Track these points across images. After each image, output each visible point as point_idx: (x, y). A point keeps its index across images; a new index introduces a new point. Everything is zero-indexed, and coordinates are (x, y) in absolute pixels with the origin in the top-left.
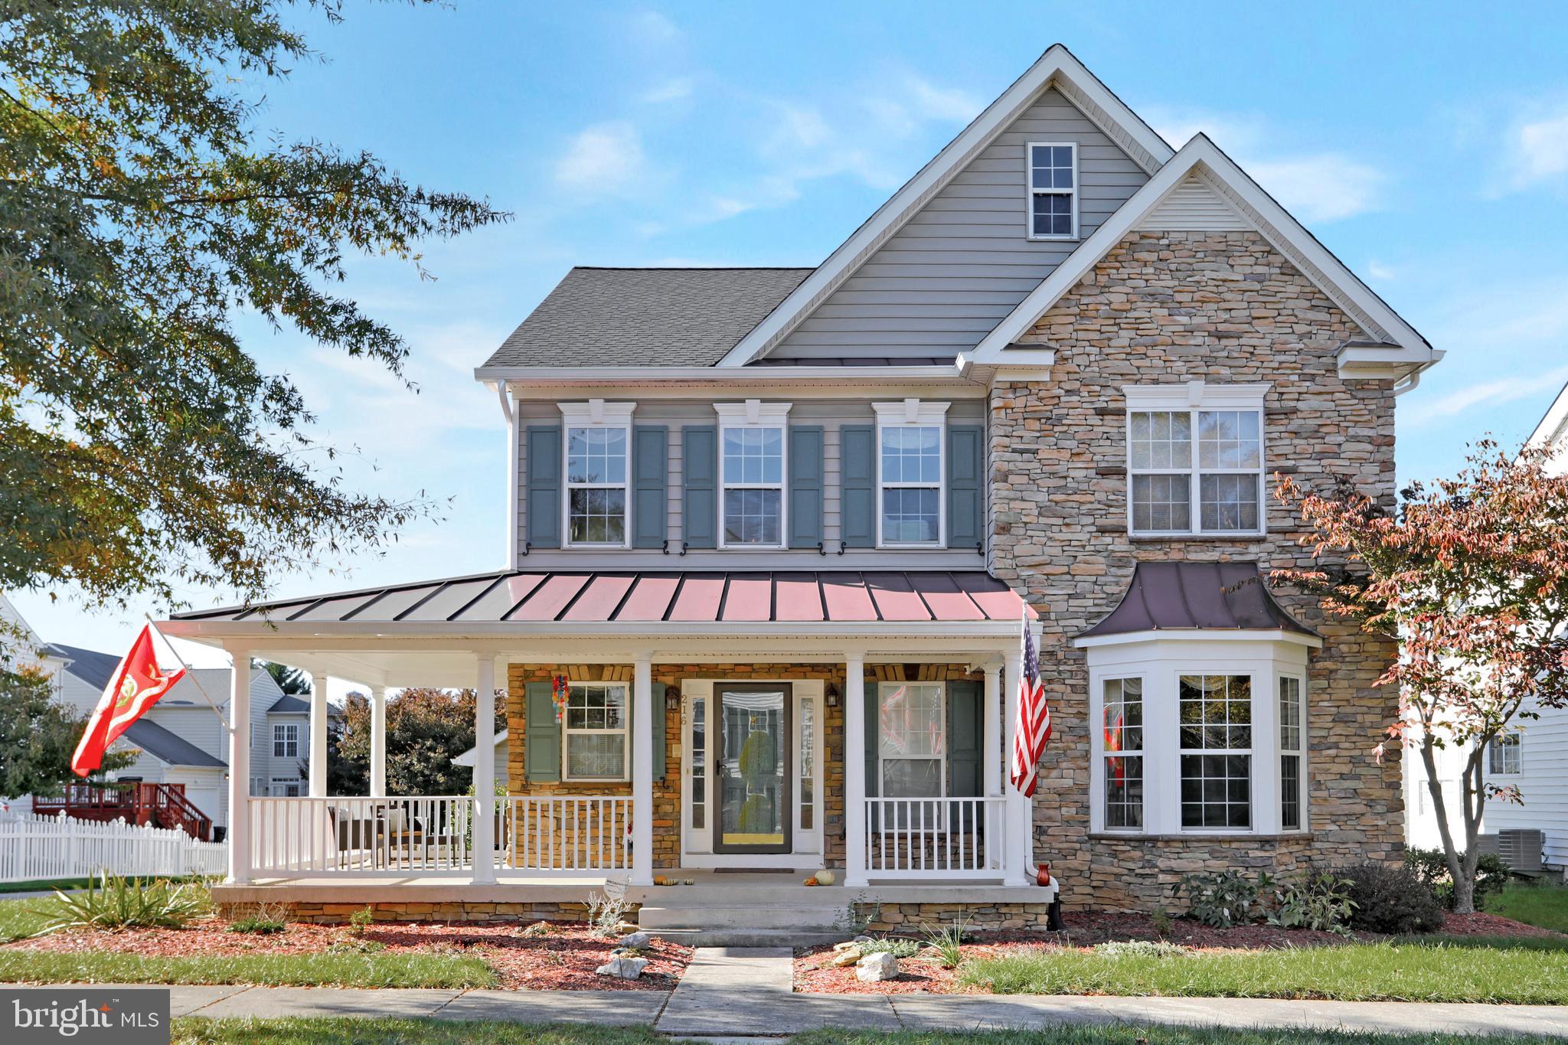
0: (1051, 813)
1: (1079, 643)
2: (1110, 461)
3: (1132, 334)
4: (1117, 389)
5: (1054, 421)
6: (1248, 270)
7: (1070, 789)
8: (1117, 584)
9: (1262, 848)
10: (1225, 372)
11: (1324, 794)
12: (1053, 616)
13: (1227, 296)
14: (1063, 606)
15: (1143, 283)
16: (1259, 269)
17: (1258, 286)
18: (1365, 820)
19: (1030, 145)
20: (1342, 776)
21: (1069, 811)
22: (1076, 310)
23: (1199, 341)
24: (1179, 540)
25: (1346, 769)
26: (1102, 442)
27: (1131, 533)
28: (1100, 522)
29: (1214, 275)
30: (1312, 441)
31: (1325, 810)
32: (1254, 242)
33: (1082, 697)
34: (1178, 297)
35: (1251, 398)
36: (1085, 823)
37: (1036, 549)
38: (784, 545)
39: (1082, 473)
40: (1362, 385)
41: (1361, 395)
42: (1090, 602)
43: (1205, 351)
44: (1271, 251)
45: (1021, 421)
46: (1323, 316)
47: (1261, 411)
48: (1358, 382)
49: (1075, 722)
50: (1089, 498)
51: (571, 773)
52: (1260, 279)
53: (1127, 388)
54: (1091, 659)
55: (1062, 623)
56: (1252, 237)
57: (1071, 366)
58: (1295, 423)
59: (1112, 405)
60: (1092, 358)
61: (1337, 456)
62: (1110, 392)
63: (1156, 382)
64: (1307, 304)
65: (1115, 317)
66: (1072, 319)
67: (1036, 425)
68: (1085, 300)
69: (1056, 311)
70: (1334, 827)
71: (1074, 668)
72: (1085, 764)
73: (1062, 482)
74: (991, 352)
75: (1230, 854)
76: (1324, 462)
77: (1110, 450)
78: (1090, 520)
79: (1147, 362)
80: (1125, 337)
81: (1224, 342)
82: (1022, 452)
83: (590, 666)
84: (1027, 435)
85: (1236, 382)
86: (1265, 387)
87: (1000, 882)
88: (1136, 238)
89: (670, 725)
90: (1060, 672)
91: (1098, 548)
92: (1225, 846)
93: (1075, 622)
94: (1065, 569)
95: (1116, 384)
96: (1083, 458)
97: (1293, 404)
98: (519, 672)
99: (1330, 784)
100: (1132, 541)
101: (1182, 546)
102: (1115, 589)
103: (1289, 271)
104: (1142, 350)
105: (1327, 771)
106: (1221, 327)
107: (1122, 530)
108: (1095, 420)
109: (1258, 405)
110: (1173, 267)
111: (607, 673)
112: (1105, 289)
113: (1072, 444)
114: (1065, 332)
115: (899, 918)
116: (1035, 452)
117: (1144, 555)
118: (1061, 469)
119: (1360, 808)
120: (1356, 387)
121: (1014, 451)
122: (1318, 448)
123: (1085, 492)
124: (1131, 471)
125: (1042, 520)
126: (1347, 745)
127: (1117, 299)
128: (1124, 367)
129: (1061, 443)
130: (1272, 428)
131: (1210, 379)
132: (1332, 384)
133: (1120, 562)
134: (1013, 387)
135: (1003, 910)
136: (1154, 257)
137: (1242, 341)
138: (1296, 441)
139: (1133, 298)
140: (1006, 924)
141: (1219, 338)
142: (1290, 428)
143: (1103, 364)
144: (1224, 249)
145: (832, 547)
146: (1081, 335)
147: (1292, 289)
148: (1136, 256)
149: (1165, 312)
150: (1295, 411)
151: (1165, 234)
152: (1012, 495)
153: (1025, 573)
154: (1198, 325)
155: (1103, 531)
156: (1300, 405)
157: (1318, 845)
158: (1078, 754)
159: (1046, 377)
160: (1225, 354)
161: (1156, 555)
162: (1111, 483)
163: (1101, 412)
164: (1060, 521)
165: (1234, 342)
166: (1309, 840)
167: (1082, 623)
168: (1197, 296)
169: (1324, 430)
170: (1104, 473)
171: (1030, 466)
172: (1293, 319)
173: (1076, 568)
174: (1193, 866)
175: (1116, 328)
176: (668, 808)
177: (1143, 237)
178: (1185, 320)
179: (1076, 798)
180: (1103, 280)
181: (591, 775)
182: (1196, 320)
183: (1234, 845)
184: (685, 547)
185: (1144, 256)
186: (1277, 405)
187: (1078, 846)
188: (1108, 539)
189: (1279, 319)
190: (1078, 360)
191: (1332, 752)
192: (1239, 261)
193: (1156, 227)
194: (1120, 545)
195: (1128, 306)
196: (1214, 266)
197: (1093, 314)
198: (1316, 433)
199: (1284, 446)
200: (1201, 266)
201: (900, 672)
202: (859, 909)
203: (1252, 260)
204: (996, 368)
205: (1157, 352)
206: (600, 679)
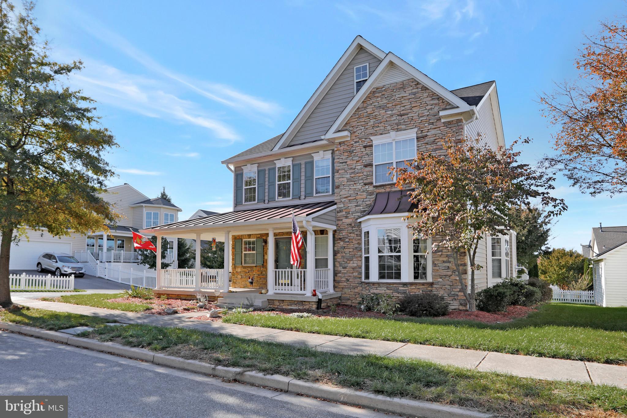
0: (350, 274)
1: (359, 220)
2: (368, 162)
3: (374, 120)
4: (370, 139)
5: (351, 152)
6: (410, 91)
7: (356, 267)
8: (370, 201)
9: (403, 287)
10: (403, 127)
11: (437, 268)
12: (351, 213)
13: (403, 102)
14: (354, 209)
15: (377, 103)
16: (414, 91)
17: (413, 96)
18: (451, 277)
19: (355, 68)
20: (444, 262)
21: (356, 274)
22: (357, 116)
23: (394, 118)
24: (388, 185)
25: (445, 259)
26: (365, 156)
27: (374, 184)
28: (365, 181)
29: (399, 96)
30: (432, 145)
31: (437, 274)
32: (412, 82)
33: (359, 238)
34: (388, 106)
35: (412, 134)
36: (360, 278)
37: (346, 193)
38: (291, 198)
39: (359, 167)
40: (450, 123)
41: (449, 126)
42: (362, 208)
43: (397, 121)
44: (418, 83)
45: (342, 154)
46: (436, 101)
47: (415, 138)
48: (449, 122)
49: (357, 246)
50: (362, 174)
51: (245, 263)
52: (415, 94)
53: (372, 138)
54: (363, 225)
55: (353, 215)
56: (412, 80)
57: (356, 134)
58: (427, 140)
59: (368, 144)
60: (362, 130)
61: (441, 149)
62: (368, 140)
63: (381, 134)
64: (431, 98)
65: (369, 116)
66: (356, 119)
67: (346, 154)
68: (360, 113)
69: (352, 118)
70: (441, 280)
71: (357, 229)
72: (360, 259)
73: (354, 171)
74: (330, 135)
75: (393, 288)
76: (437, 152)
77: (367, 159)
78: (362, 181)
79: (379, 128)
80: (372, 122)
81: (403, 117)
82: (342, 163)
83: (248, 235)
84: (344, 157)
85: (407, 130)
86: (416, 130)
87: (304, 295)
88: (375, 90)
89: (265, 250)
90: (353, 230)
91: (364, 190)
92: (392, 286)
93: (357, 214)
94: (354, 198)
95: (369, 137)
96: (360, 162)
97: (425, 134)
98: (234, 237)
99: (439, 265)
100: (374, 187)
101: (390, 186)
102: (369, 203)
103: (425, 88)
104: (377, 125)
105: (438, 260)
106: (402, 112)
107: (372, 183)
108: (363, 150)
109: (414, 136)
110: (386, 96)
111: (251, 236)
112: (365, 108)
113: (357, 158)
114: (354, 124)
115: (278, 304)
116: (346, 162)
117: (378, 191)
118: (353, 167)
119: (450, 273)
120: (448, 124)
121: (340, 163)
122: (434, 147)
123: (360, 173)
124: (374, 164)
125: (348, 183)
126: (445, 251)
127: (369, 110)
128: (372, 131)
129: (354, 159)
130: (419, 143)
131: (398, 130)
132: (439, 124)
133: (371, 194)
134: (340, 143)
135: (303, 303)
136: (380, 94)
137: (408, 116)
138: (427, 146)
139: (374, 109)
140: (304, 307)
141: (401, 116)
142: (425, 142)
143: (365, 132)
144: (403, 86)
145: (303, 197)
146: (359, 124)
147: (426, 95)
148: (375, 95)
149: (384, 111)
150: (426, 136)
151: (383, 87)
152: (339, 176)
153: (343, 200)
154: (394, 113)
155: (365, 184)
156: (428, 134)
157: (435, 286)
158: (358, 256)
159: (349, 139)
160: (403, 121)
161: (382, 190)
162: (368, 169)
163: (365, 147)
164: (353, 183)
165: (406, 116)
166: (431, 284)
167: (359, 214)
168: (393, 104)
169: (436, 141)
170: (366, 166)
171: (344, 167)
172: (426, 105)
173: (358, 197)
174: (381, 292)
175: (369, 120)
176: (264, 273)
177: (377, 89)
178: (390, 112)
179: (357, 270)
180: (365, 105)
181: (249, 263)
182: (394, 112)
183: (394, 285)
184: (269, 201)
185: (377, 95)
186: (421, 135)
187: (358, 285)
188: (367, 187)
189: (421, 106)
190: (358, 132)
191: (440, 253)
192: (407, 89)
193: (381, 85)
194: (371, 188)
195: (373, 112)
196: (399, 93)
197: (363, 116)
198: (434, 142)
199: (423, 149)
200: (395, 94)
201: (319, 233)
202: (270, 301)
203: (412, 88)
204: (334, 139)
205: (382, 124)
206: (250, 238)
